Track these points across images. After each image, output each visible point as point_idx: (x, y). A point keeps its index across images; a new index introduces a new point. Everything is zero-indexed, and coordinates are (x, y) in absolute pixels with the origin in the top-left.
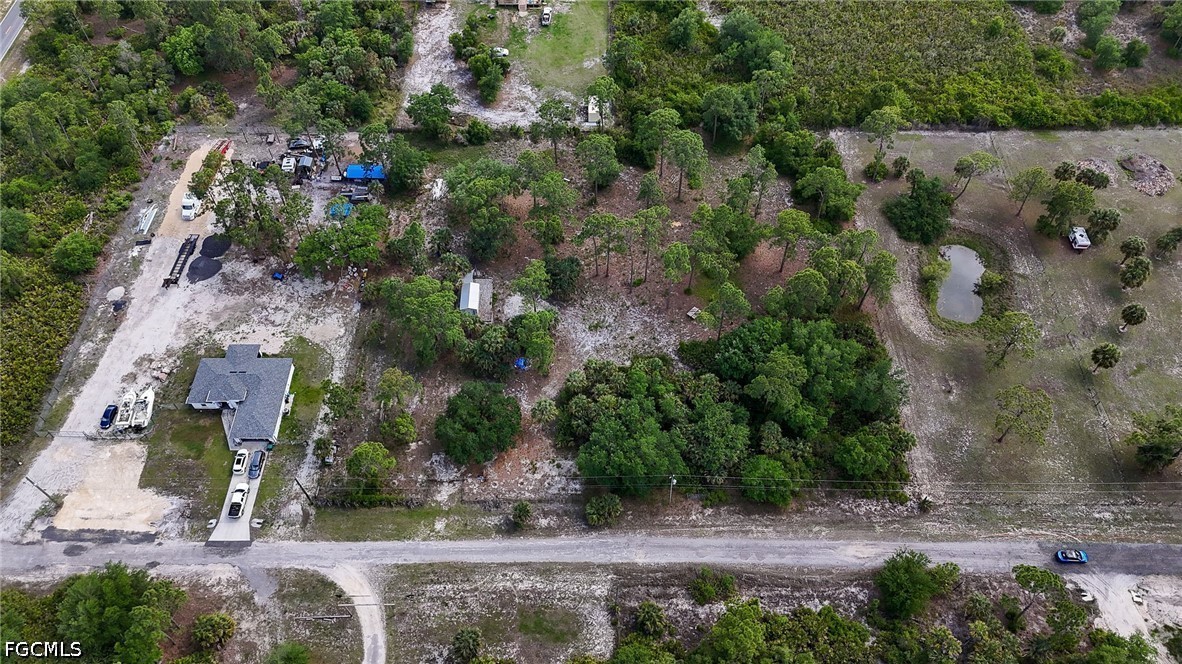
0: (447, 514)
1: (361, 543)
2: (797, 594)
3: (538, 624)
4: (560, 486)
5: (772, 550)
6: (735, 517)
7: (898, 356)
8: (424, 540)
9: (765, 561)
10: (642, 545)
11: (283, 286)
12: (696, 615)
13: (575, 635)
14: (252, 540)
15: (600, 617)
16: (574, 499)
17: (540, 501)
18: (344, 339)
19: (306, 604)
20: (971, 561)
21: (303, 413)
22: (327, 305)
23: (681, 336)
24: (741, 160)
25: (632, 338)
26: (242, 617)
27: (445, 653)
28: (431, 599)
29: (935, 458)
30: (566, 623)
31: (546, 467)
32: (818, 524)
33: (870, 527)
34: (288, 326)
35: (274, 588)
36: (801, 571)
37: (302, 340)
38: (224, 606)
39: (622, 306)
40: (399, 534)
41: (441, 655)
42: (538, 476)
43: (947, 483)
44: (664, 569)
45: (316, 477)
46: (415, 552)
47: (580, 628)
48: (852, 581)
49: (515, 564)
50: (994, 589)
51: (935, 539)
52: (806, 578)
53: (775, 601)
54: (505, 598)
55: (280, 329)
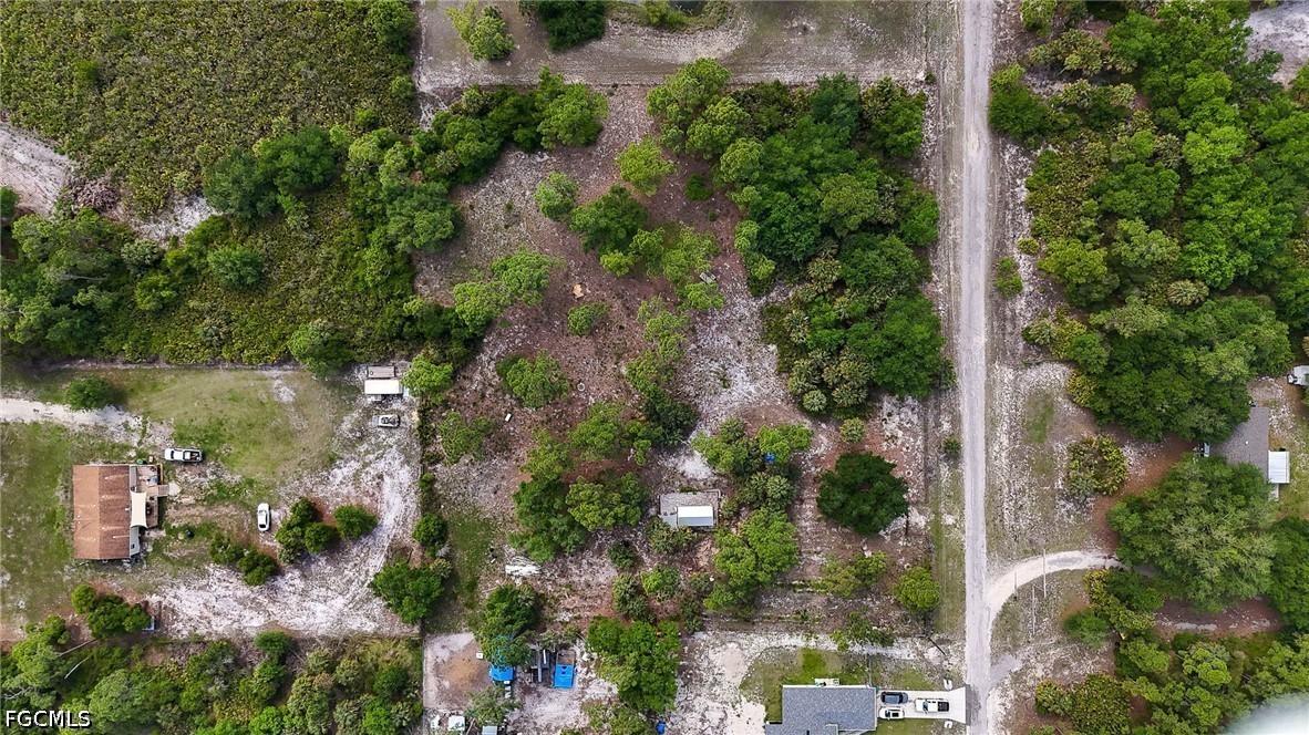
0: (938, 514)
1: (967, 587)
2: (1011, 206)
3: (1037, 427)
4: (910, 413)
5: (973, 223)
6: (940, 253)
7: (761, 72)
8: (964, 532)
9: (983, 230)
10: (969, 338)
11: (672, 719)
12: (1031, 293)
13: (1047, 396)
14: (965, 685)
15: (1032, 375)
16: (924, 400)
17: (925, 431)
18: (742, 641)
19: (1021, 625)
20: (982, 49)
21: (835, 666)
22: (698, 668)
23: (735, 291)
24: (472, 207)
25: (739, 343)
26: (1033, 678)
27: (1063, 502)
28: (1016, 519)
29: (879, 59)
30: (1037, 404)
31: (891, 427)
32: (946, 179)
33: (948, 132)
34: (726, 703)
35: (1008, 656)
36: (991, 200)
37: (744, 685)
38: (1023, 694)
39: (697, 353)
40: (959, 556)
41: (1064, 506)
42: (900, 434)
43: (905, 53)
44: (990, 319)
45: (901, 640)
46: (975, 538)
47: (1041, 392)
48: (1000, 157)
49: (987, 450)
50: (1006, 35)
51: (961, 76)
52: (997, 197)
53: (1017, 226)
54: (1015, 456)
55: (730, 710)
